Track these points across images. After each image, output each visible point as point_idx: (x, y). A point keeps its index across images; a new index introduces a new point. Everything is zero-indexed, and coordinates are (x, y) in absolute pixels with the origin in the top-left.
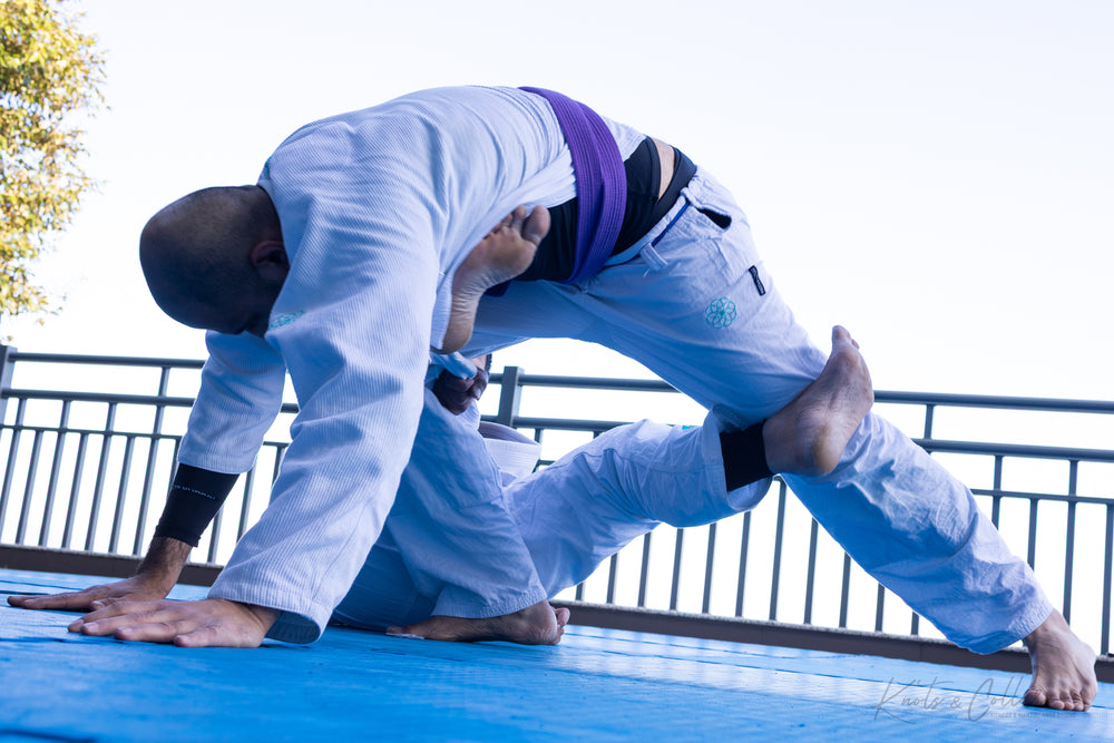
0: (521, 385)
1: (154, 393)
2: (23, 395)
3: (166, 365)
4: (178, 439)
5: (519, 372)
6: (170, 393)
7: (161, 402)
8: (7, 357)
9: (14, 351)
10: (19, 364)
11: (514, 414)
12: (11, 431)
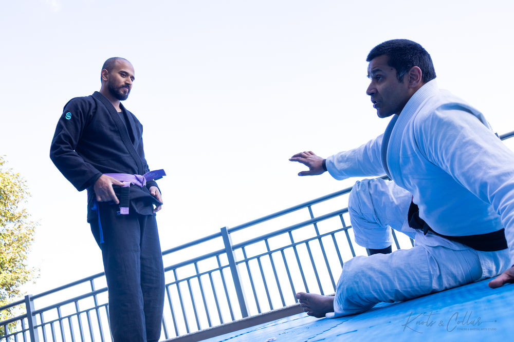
0: (229, 233)
1: (90, 291)
2: (40, 312)
3: (91, 279)
4: (106, 305)
5: (227, 229)
6: (96, 289)
7: (94, 294)
8: (29, 299)
9: (31, 296)
10: (35, 301)
11: (231, 245)
12: (41, 327)
